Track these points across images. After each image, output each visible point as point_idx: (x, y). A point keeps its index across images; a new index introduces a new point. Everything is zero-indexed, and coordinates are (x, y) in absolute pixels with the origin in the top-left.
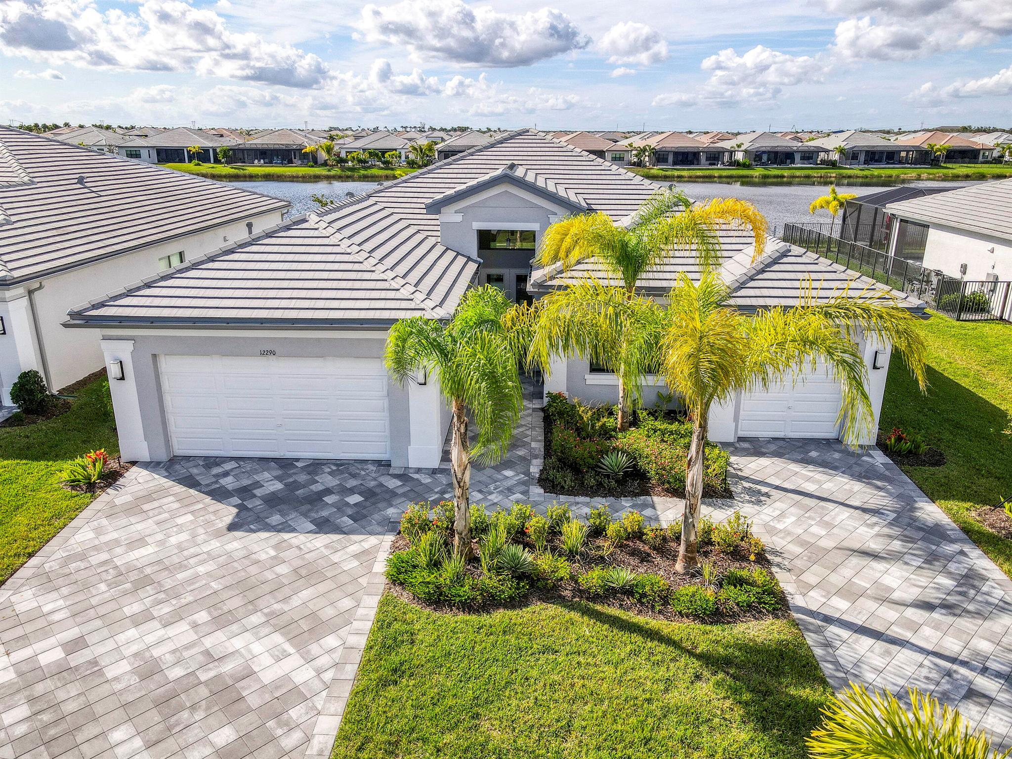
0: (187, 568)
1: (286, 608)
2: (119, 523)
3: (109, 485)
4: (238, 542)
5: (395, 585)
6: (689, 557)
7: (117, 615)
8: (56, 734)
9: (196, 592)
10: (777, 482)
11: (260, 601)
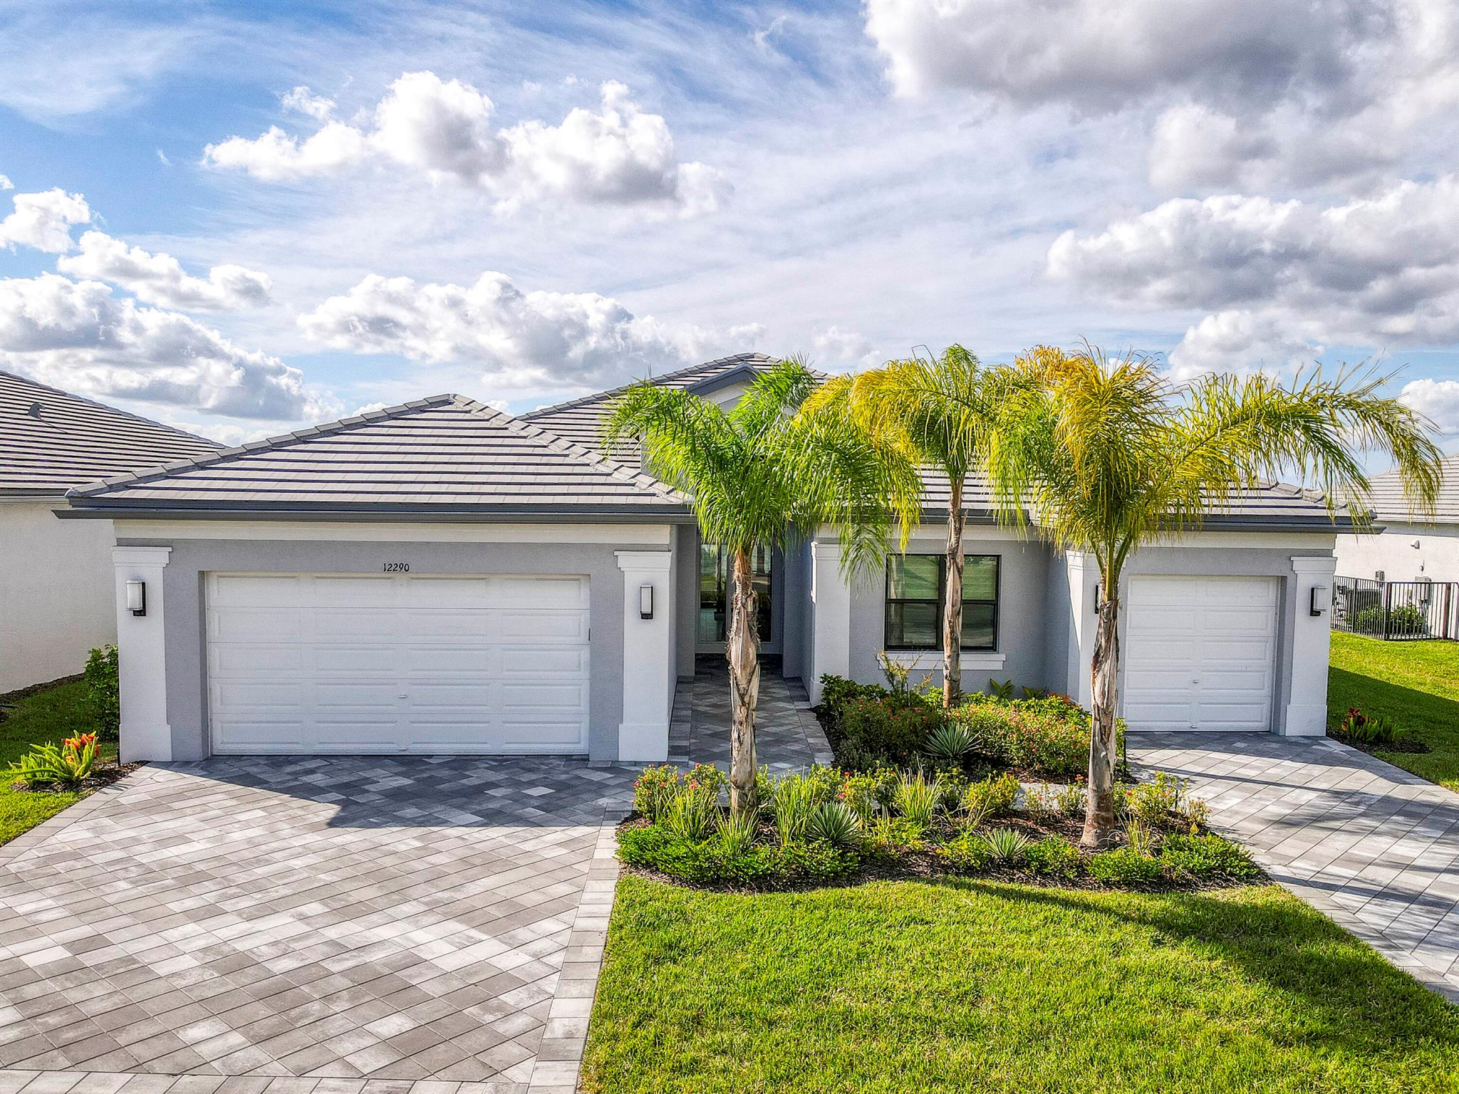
0: (269, 862)
1: (458, 896)
2: (132, 822)
3: (105, 784)
4: (351, 837)
5: (637, 868)
6: (1103, 818)
7: (159, 911)
8: (76, 1037)
9: (294, 886)
10: (1199, 770)
11: (410, 891)
